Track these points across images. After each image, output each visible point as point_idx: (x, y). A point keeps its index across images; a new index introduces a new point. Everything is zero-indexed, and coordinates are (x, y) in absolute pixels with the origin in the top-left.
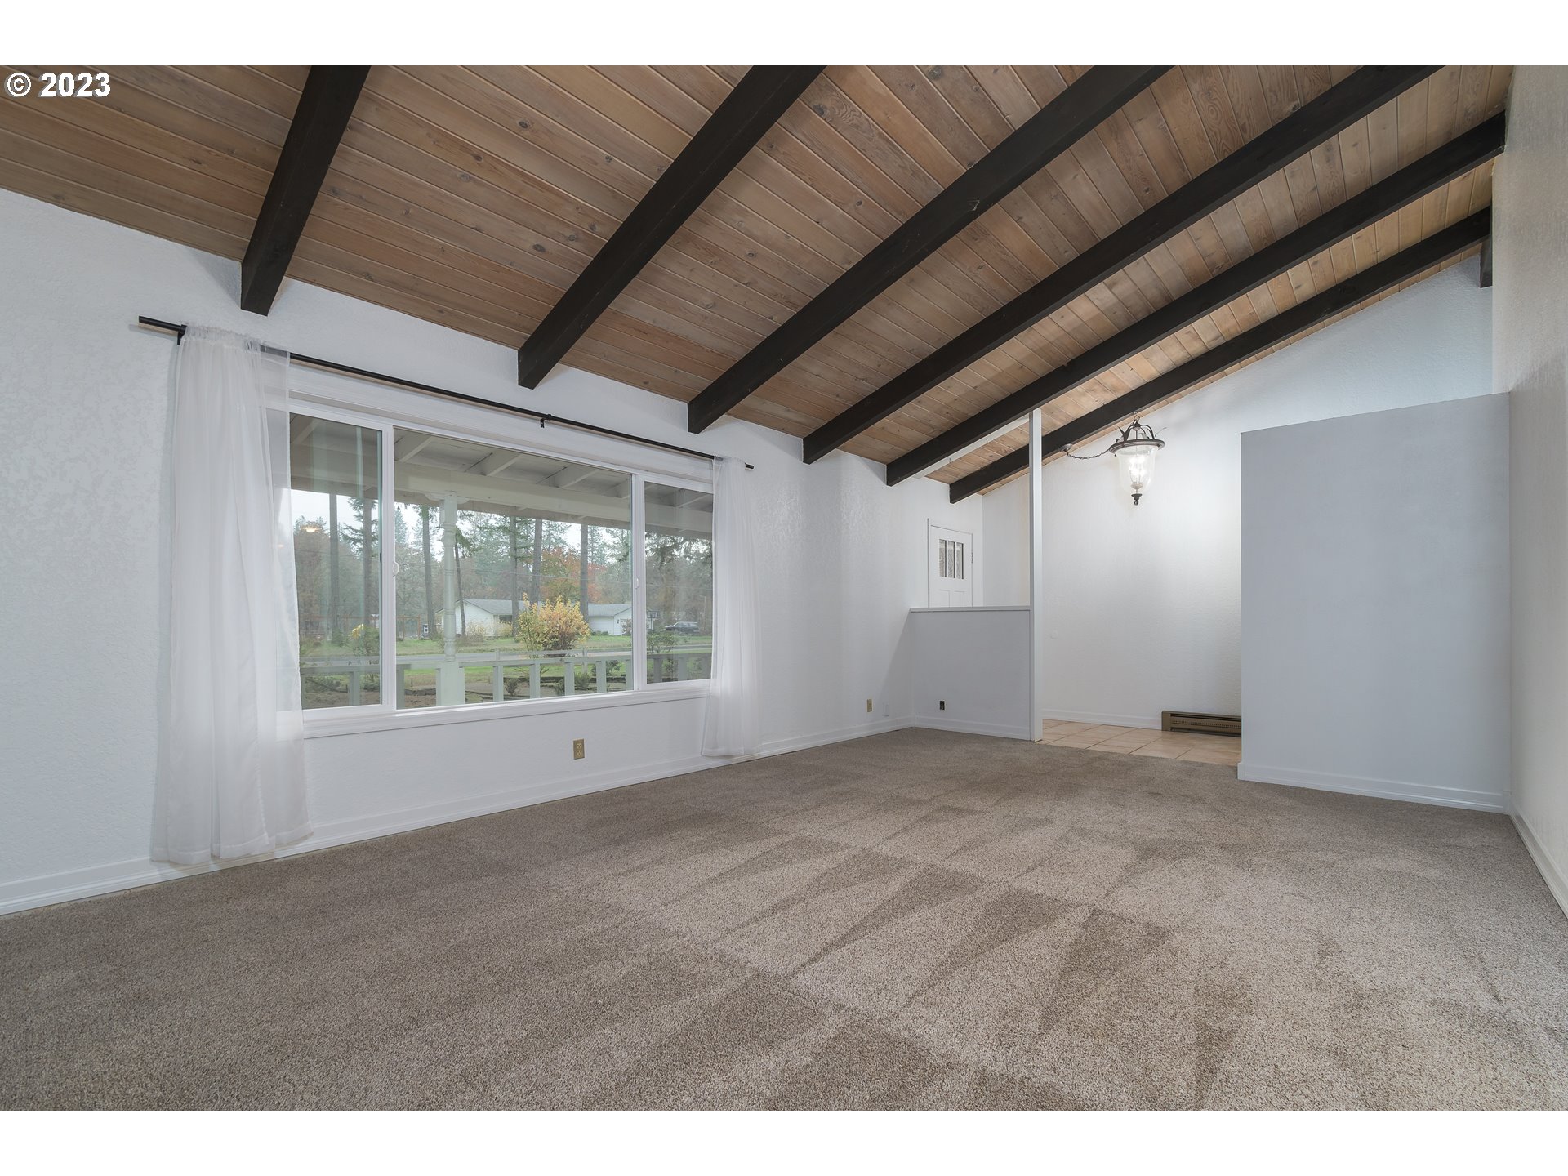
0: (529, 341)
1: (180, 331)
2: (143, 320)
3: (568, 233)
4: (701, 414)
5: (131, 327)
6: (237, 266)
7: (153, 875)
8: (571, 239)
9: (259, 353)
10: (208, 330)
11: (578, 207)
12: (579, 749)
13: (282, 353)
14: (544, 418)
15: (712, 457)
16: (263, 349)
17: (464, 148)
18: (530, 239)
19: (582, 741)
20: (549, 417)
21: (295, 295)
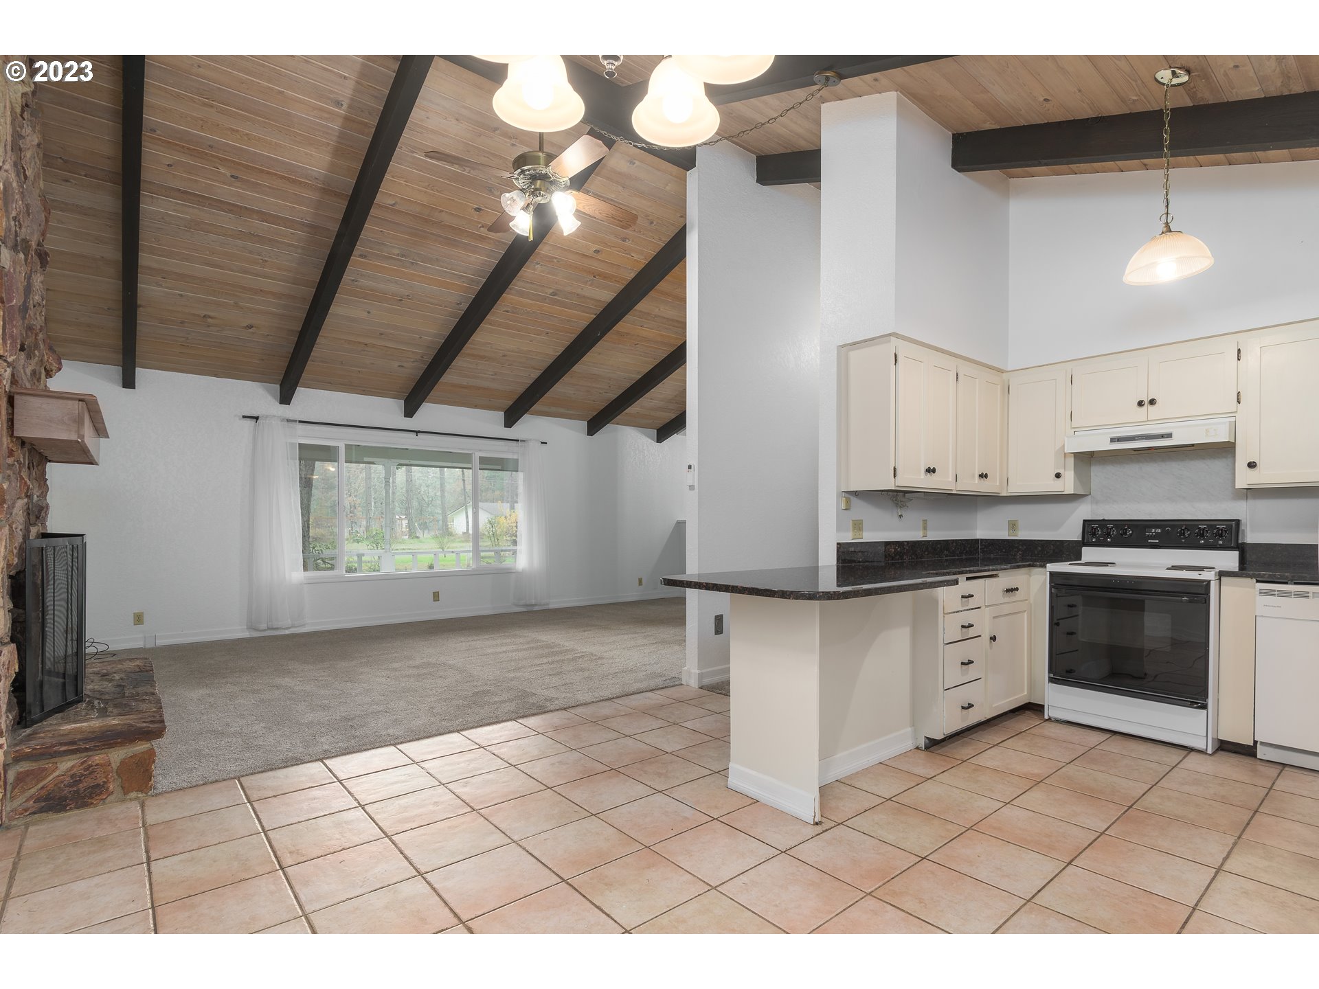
0: (408, 397)
1: (257, 418)
2: (244, 417)
3: (412, 360)
4: (512, 417)
5: (240, 419)
6: (278, 386)
7: (246, 635)
8: (414, 361)
9: (286, 423)
10: (267, 417)
11: (413, 352)
12: (436, 596)
13: (296, 421)
14: (417, 432)
15: (518, 440)
16: (288, 420)
17: (360, 343)
18: (396, 364)
19: (438, 592)
20: (419, 432)
21: (301, 393)
